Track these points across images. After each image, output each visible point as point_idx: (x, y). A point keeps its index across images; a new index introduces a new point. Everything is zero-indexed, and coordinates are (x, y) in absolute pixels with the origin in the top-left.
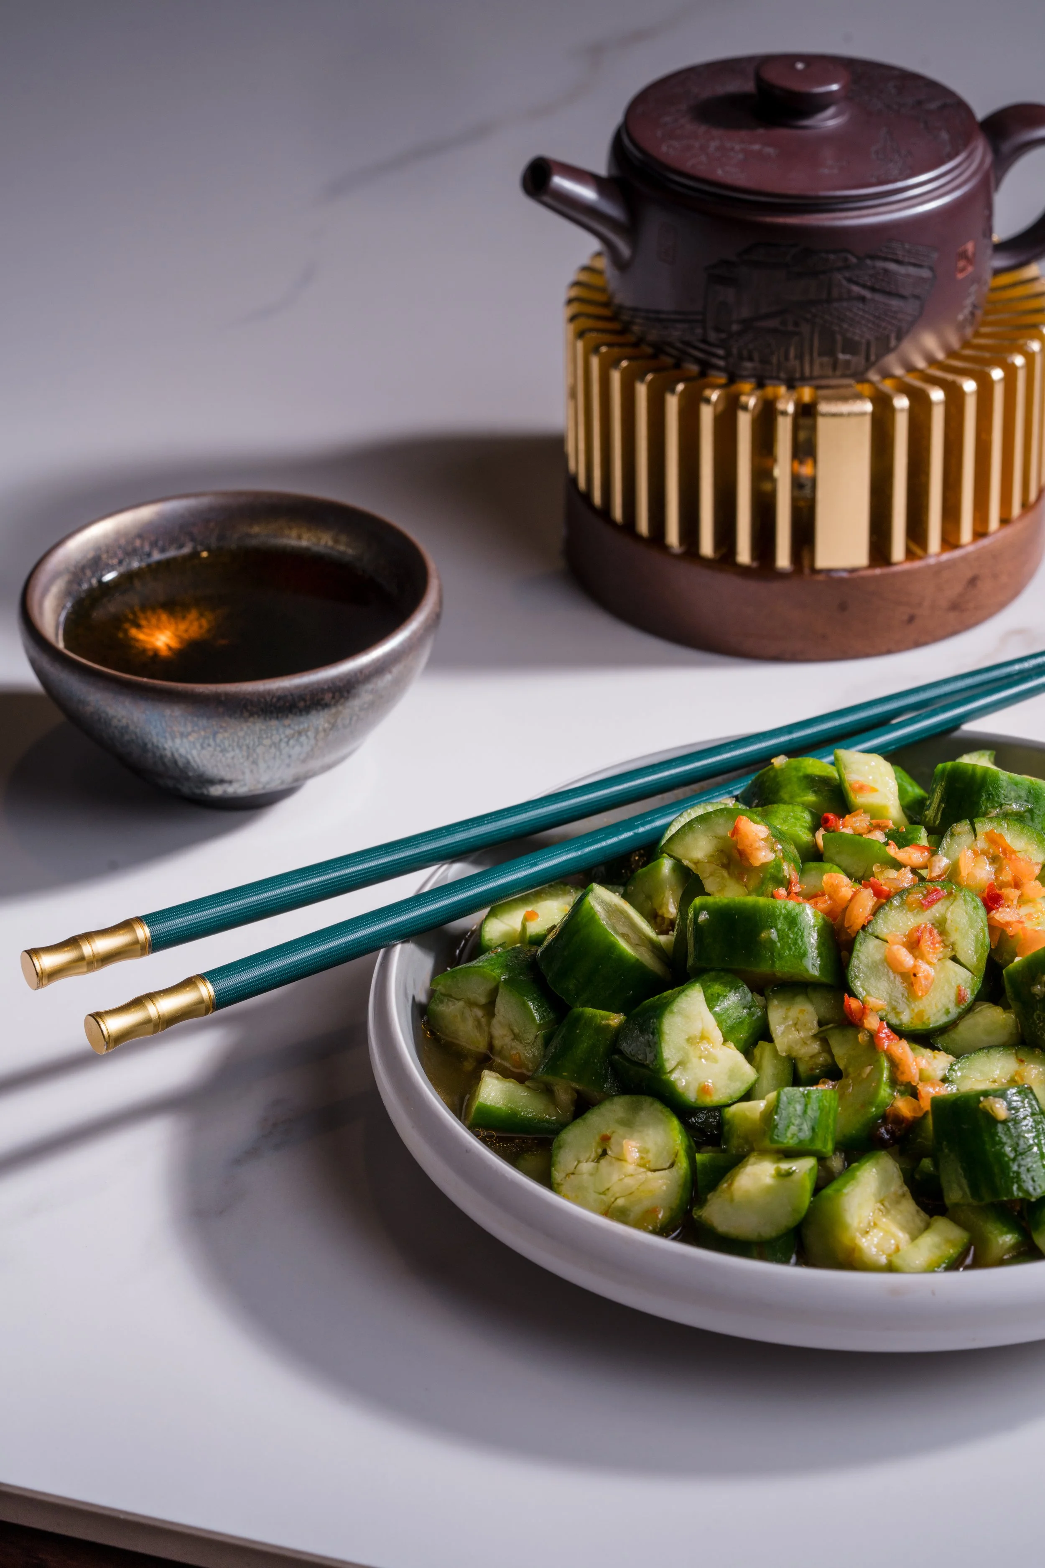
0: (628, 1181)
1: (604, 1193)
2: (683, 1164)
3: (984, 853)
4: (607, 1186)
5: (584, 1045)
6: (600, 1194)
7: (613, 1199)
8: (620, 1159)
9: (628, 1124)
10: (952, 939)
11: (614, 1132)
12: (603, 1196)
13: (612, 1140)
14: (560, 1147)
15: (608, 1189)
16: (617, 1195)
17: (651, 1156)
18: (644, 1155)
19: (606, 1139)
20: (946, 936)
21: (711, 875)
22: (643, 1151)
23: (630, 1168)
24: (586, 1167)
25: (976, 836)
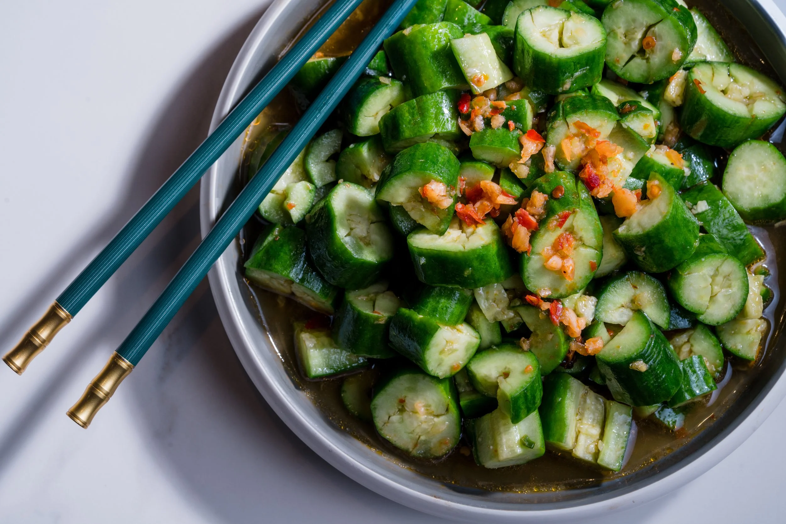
0: (424, 426)
1: (411, 433)
2: (454, 411)
3: (576, 135)
4: (412, 429)
5: (368, 335)
6: (409, 433)
7: (418, 437)
8: (415, 412)
9: (413, 389)
10: (580, 235)
11: (405, 397)
12: (410, 435)
13: (406, 401)
14: (375, 408)
15: (413, 431)
16: (420, 434)
17: (433, 408)
18: (428, 408)
19: (402, 401)
20: (575, 234)
21: (413, 209)
22: (427, 406)
23: (423, 417)
24: (395, 418)
25: (568, 126)
